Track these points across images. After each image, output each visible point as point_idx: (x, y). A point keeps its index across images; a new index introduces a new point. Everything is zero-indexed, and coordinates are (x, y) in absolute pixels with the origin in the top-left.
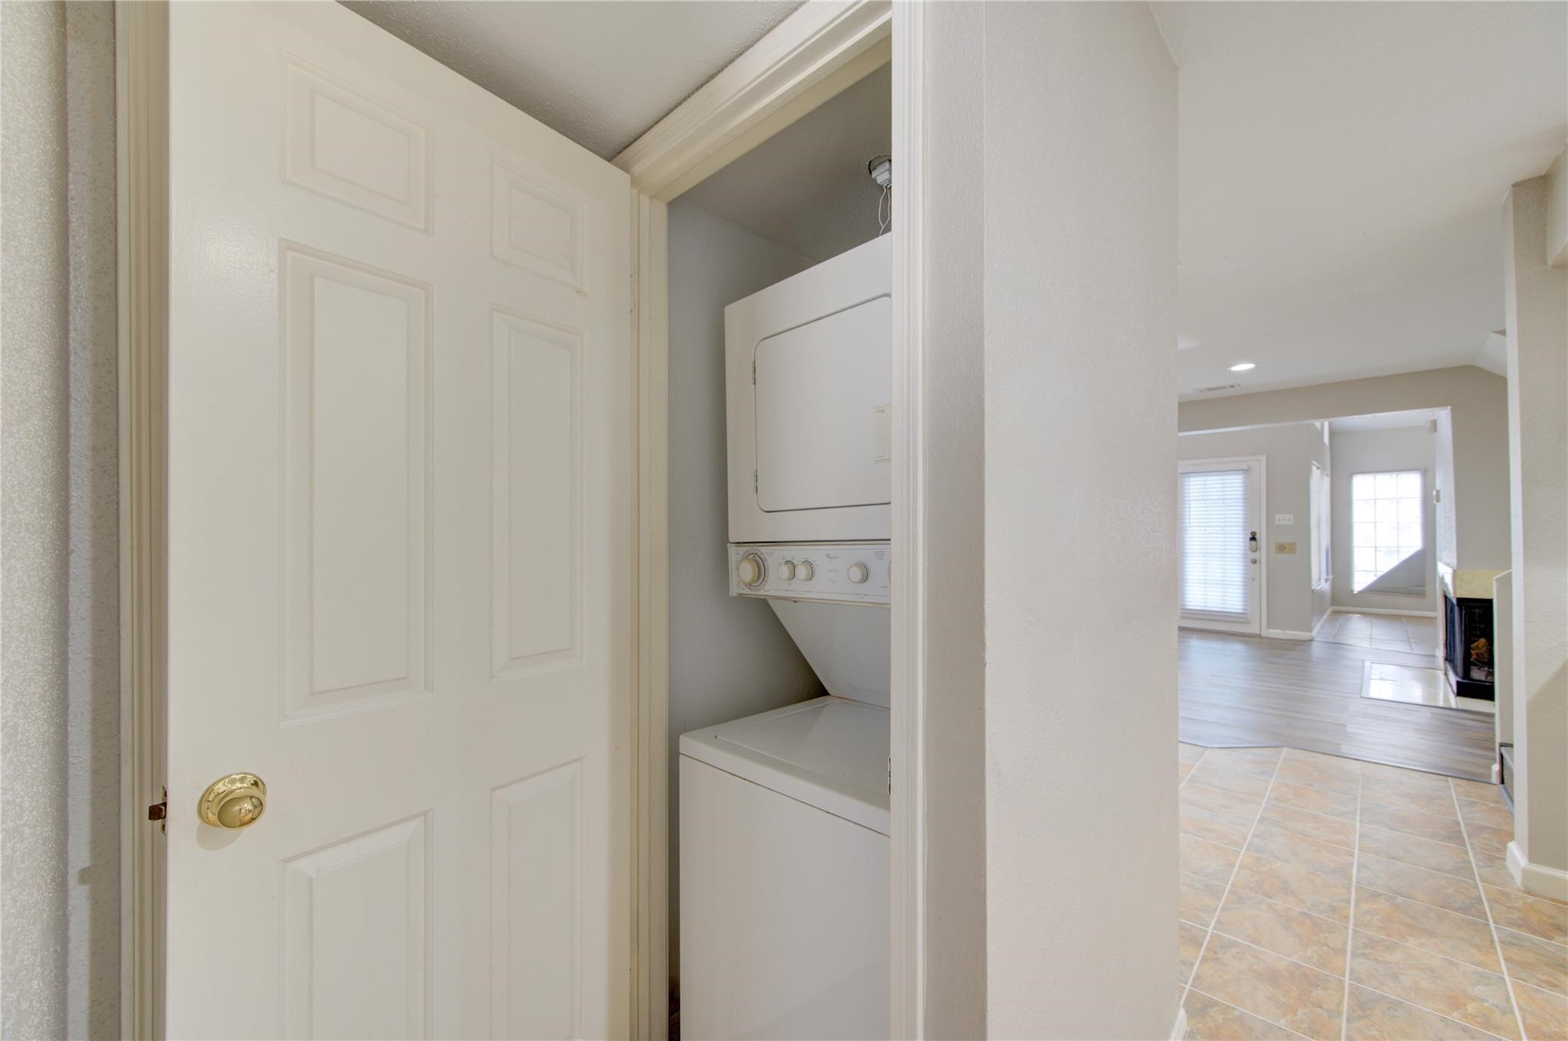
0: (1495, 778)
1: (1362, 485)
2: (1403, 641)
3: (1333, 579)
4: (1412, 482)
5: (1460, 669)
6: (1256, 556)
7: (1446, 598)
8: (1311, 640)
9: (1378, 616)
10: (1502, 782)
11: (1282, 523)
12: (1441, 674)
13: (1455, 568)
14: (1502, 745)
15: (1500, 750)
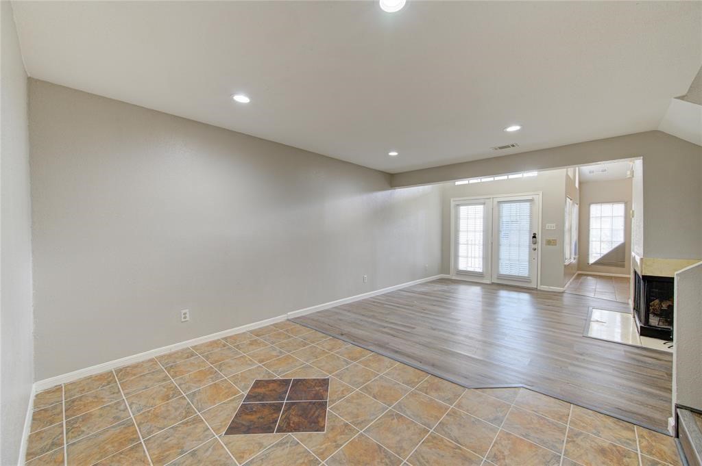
0: (671, 431)
1: (595, 210)
2: (612, 293)
3: (579, 257)
4: (619, 209)
5: (643, 318)
6: (535, 246)
7: (635, 272)
8: (563, 292)
9: (600, 277)
10: (677, 436)
11: (550, 228)
12: (631, 316)
13: (642, 257)
14: (677, 407)
15: (676, 410)
